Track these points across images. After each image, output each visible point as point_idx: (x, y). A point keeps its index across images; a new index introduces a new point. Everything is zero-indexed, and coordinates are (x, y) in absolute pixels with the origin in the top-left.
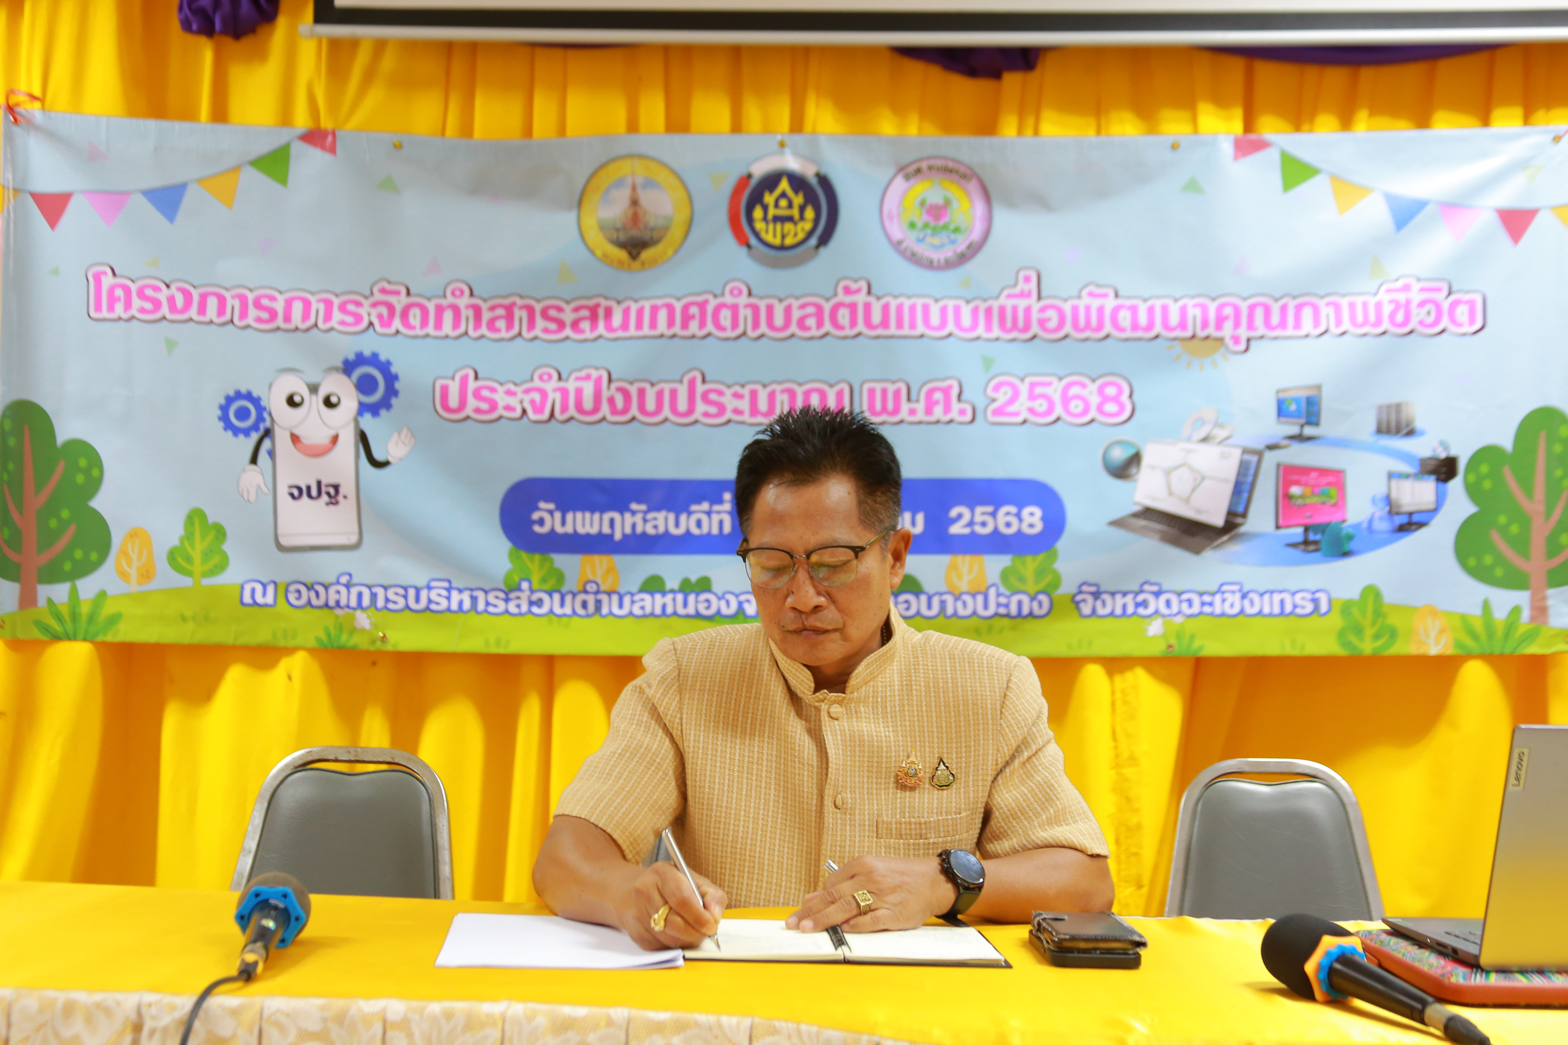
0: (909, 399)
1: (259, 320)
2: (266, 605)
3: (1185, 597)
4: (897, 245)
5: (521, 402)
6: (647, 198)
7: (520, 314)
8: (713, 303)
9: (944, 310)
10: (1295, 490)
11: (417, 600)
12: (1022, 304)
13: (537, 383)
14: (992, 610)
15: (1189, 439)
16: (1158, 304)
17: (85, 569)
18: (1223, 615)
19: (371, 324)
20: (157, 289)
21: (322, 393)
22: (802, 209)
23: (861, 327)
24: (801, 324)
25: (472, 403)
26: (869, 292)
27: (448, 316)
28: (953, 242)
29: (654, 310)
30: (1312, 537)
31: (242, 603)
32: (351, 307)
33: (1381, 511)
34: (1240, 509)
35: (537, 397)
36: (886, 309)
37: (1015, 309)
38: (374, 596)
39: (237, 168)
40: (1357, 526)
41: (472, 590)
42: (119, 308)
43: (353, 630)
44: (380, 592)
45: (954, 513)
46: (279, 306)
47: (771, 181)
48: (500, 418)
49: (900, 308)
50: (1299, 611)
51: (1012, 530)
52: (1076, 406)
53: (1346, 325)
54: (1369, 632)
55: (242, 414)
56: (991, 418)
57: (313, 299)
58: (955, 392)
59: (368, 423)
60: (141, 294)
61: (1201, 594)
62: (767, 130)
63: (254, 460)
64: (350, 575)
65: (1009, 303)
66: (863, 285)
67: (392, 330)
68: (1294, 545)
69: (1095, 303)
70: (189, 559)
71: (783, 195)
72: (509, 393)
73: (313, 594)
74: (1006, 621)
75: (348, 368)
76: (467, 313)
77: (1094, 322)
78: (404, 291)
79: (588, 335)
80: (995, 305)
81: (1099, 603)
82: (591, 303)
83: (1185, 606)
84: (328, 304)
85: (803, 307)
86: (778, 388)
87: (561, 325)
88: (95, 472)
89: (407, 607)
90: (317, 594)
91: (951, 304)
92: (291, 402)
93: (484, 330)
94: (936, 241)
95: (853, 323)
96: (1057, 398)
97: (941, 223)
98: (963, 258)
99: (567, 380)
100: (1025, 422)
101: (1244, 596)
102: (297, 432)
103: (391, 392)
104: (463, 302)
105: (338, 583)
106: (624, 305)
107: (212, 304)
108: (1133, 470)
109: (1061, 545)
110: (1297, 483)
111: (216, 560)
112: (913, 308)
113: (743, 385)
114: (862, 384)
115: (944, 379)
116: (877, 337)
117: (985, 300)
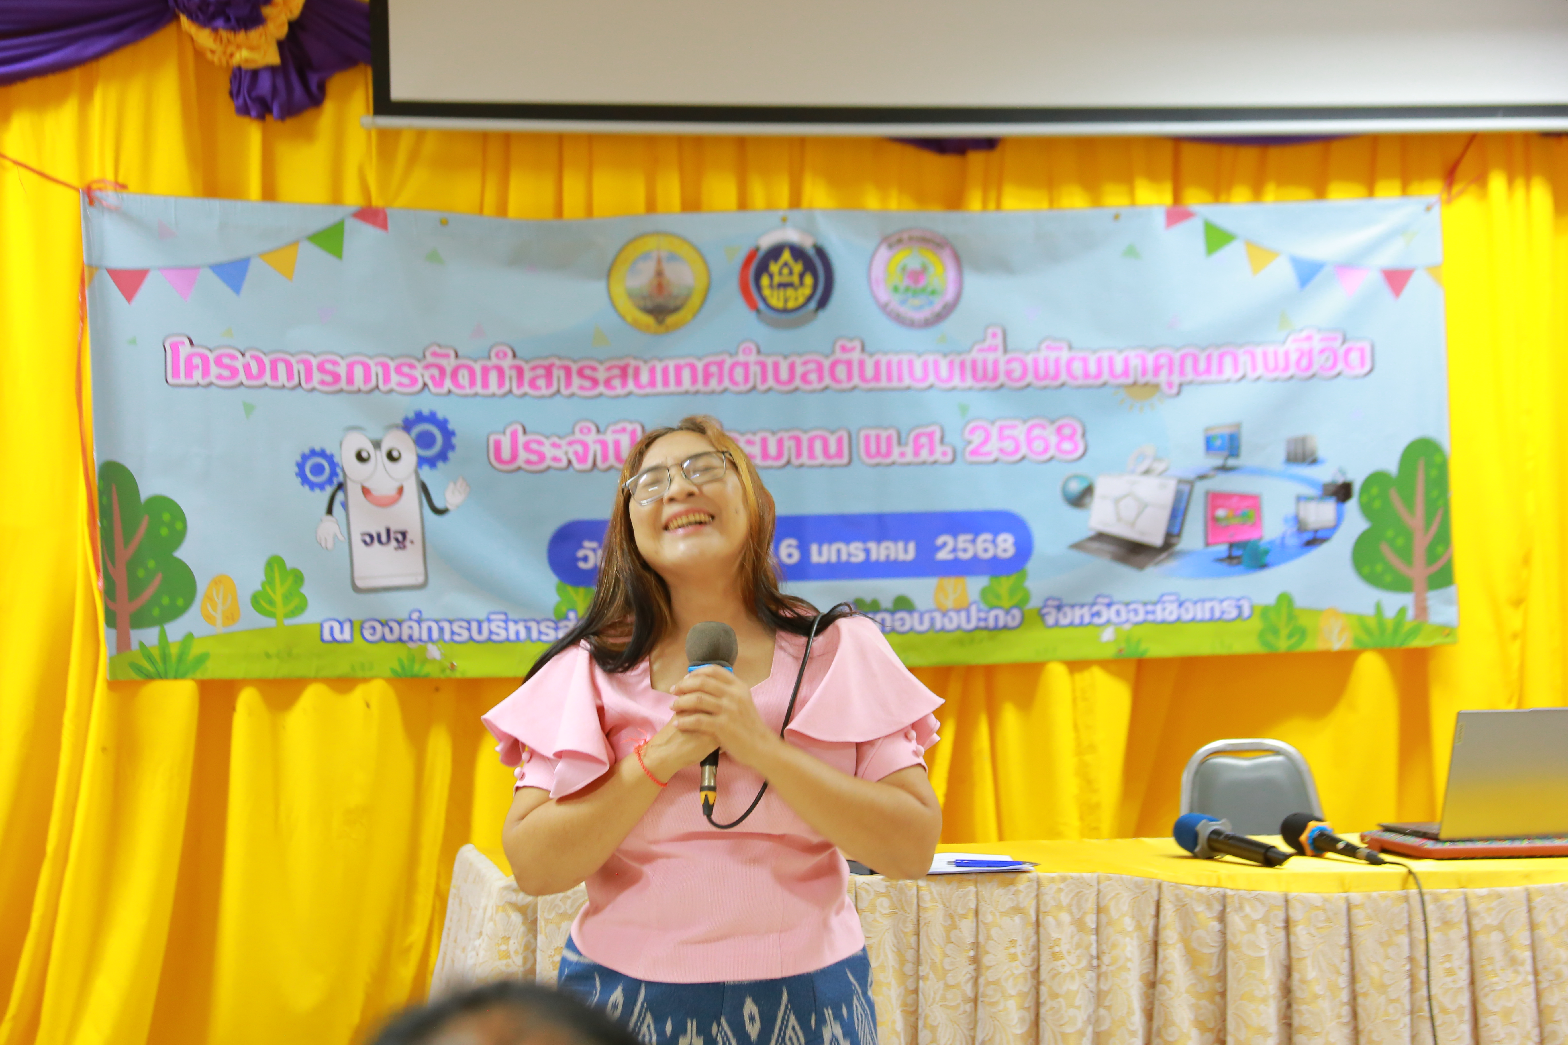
0: (899, 443)
1: (323, 383)
2: (345, 641)
3: (1132, 607)
4: (884, 308)
5: (566, 453)
6: (671, 272)
7: (558, 374)
8: (729, 362)
9: (925, 365)
10: (1221, 513)
11: (480, 631)
12: (991, 357)
13: (578, 436)
14: (973, 624)
15: (1132, 472)
16: (1105, 355)
17: (174, 613)
18: (1163, 622)
19: (425, 385)
20: (233, 357)
21: (385, 448)
22: (802, 276)
23: (856, 380)
24: (804, 378)
25: (523, 455)
26: (863, 350)
27: (493, 377)
29: (678, 369)
30: (1236, 552)
31: (322, 640)
32: (406, 370)
33: (1291, 529)
34: (1175, 530)
35: (579, 448)
36: (877, 365)
37: (985, 362)
38: (441, 630)
39: (295, 243)
40: (1271, 542)
41: (525, 621)
42: (197, 376)
43: (425, 661)
44: (446, 626)
45: (940, 540)
46: (342, 370)
47: (775, 252)
48: (548, 468)
49: (889, 364)
50: (1226, 616)
51: (989, 555)
52: (1038, 445)
53: (1260, 371)
54: (1284, 632)
55: (318, 470)
56: (969, 458)
57: (371, 363)
58: (937, 437)
59: (426, 473)
60: (219, 362)
61: (1145, 604)
62: (770, 207)
63: (330, 511)
64: (420, 612)
65: (980, 357)
66: (857, 344)
67: (445, 390)
68: (1220, 560)
69: (1053, 355)
70: (271, 602)
71: (786, 264)
72: (555, 445)
73: (387, 630)
74: (985, 633)
75: (407, 426)
76: (510, 374)
77: (1052, 371)
78: (452, 354)
79: (620, 391)
80: (968, 358)
81: (1061, 615)
82: (622, 363)
83: (1132, 615)
84: (386, 367)
85: (805, 363)
86: (785, 435)
87: (595, 382)
88: (179, 526)
89: (471, 638)
90: (391, 630)
91: (931, 358)
92: (360, 457)
93: (526, 388)
94: (916, 302)
95: (850, 377)
96: (1022, 438)
98: (939, 317)
99: (605, 432)
100: (996, 461)
101: (1181, 605)
102: (367, 485)
103: (448, 445)
104: (507, 363)
105: (410, 619)
106: (651, 364)
107: (281, 368)
108: (1087, 500)
109: (1031, 566)
110: (1222, 506)
111: (295, 602)
112: (900, 363)
113: (754, 433)
114: (859, 430)
115: (928, 425)
116: (871, 390)
117: (959, 353)
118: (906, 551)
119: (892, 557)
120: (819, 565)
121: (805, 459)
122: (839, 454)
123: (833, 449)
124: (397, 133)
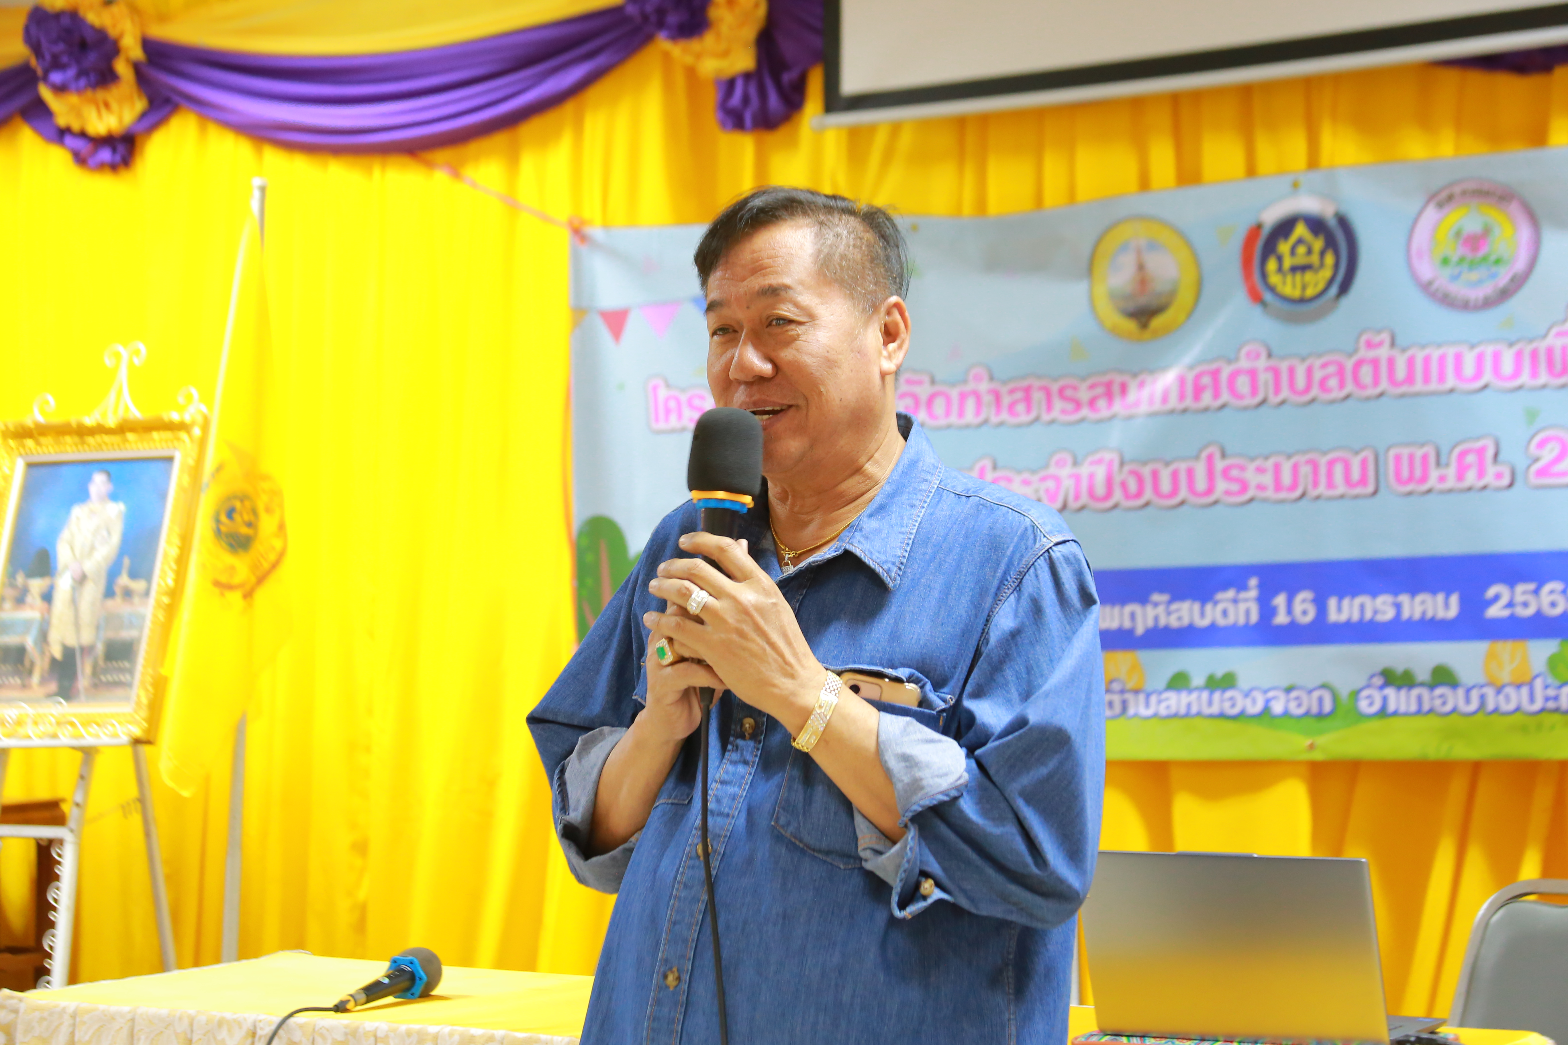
0: (1438, 464)
4: (1426, 288)
7: (1038, 396)
8: (1226, 371)
9: (1480, 359)
13: (1052, 470)
14: (1538, 705)
20: (702, 398)
22: (1322, 254)
23: (1384, 385)
24: (1323, 385)
26: (1393, 344)
27: (970, 404)
28: (1494, 276)
35: (1052, 484)
36: (1411, 362)
45: (1491, 592)
47: (1285, 227)
49: (1427, 360)
51: (1558, 611)
56: (1534, 480)
60: (690, 404)
62: (1280, 171)
65: (1558, 343)
66: (1385, 337)
71: (1300, 241)
72: (1026, 483)
74: (1556, 717)
76: (988, 399)
78: (927, 380)
79: (1105, 414)
80: (1542, 346)
82: (1106, 379)
85: (1324, 366)
86: (1302, 459)
87: (1078, 405)
91: (1489, 350)
93: (1004, 415)
94: (1474, 276)
95: (1376, 381)
97: (1481, 254)
98: (1505, 294)
99: (1081, 464)
104: (984, 387)
106: (1139, 379)
112: (1442, 359)
113: (1267, 458)
114: (1388, 449)
115: (1478, 438)
116: (1402, 396)
117: (1531, 341)
118: (1447, 606)
119: (1429, 614)
120: (1337, 626)
121: (1322, 489)
122: (1363, 481)
123: (1356, 475)
124: (872, 128)
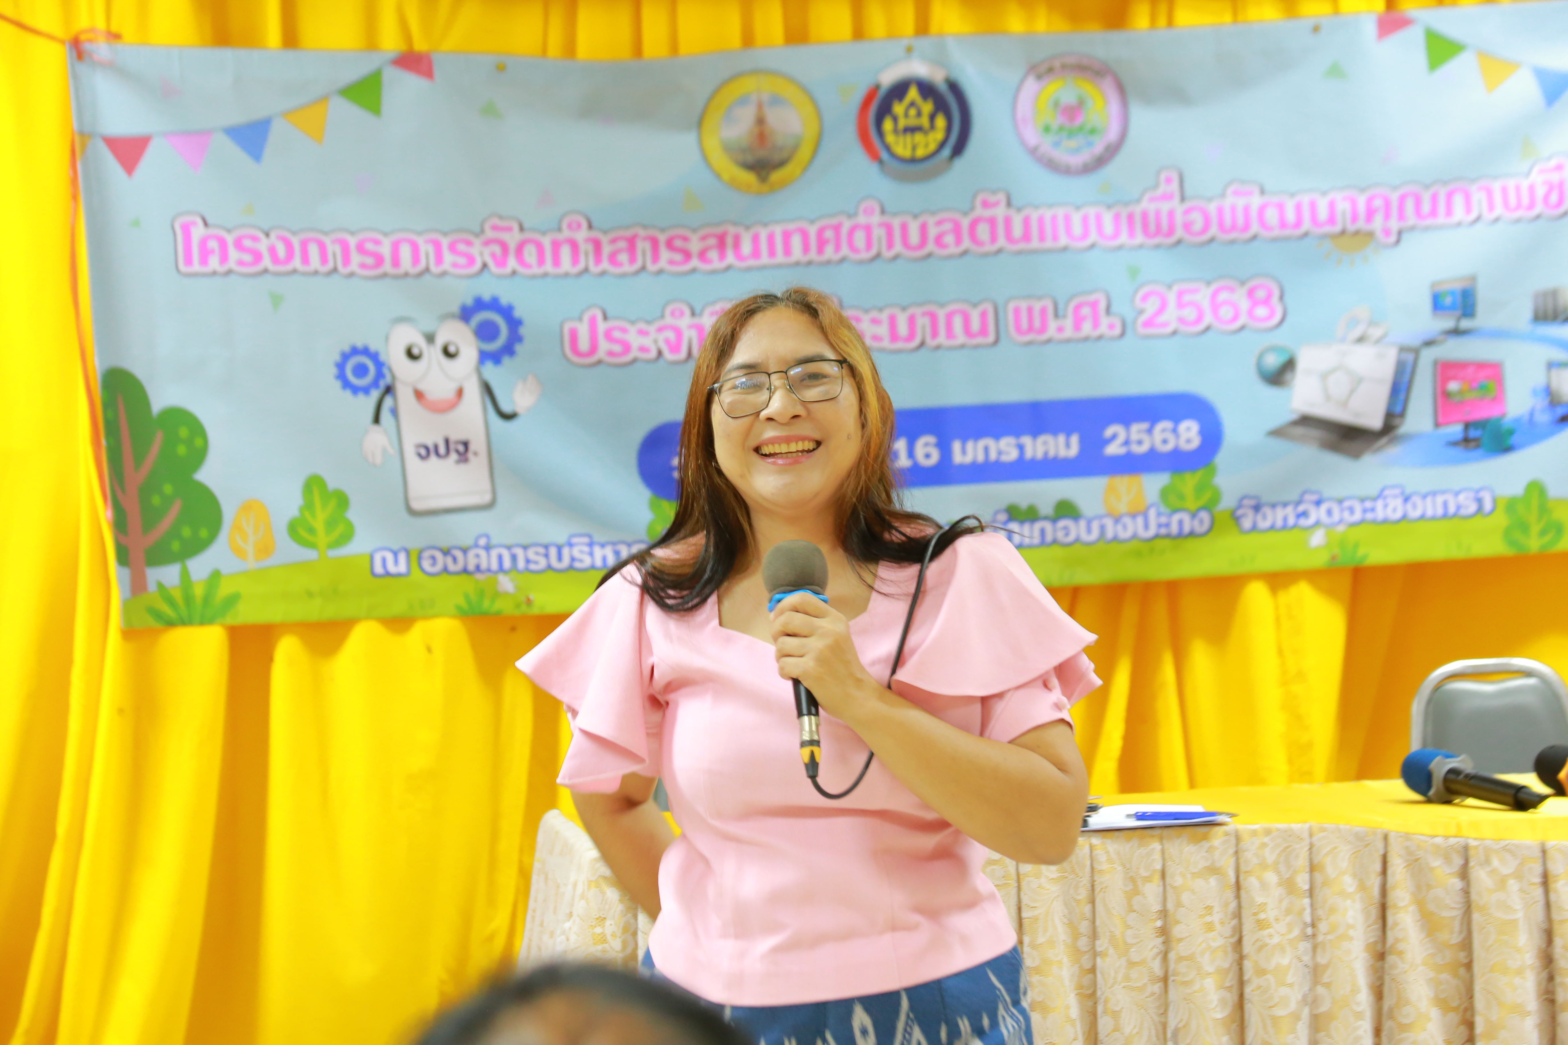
0: (1056, 315)
1: (363, 266)
2: (399, 575)
3: (1347, 504)
4: (1033, 152)
5: (656, 341)
6: (776, 119)
7: (643, 246)
8: (847, 225)
9: (1085, 220)
10: (1453, 386)
11: (560, 558)
12: (1165, 207)
13: (669, 320)
14: (1152, 531)
15: (1343, 340)
16: (1306, 199)
17: (196, 547)
18: (1385, 521)
19: (485, 266)
20: (255, 239)
21: (440, 341)
22: (932, 117)
23: (1002, 242)
24: (939, 241)
25: (604, 346)
26: (1009, 204)
27: (566, 252)
28: (1090, 144)
29: (787, 236)
30: (1473, 433)
31: (374, 574)
32: (461, 247)
33: (1541, 403)
34: (1398, 409)
35: (671, 335)
36: (1027, 222)
37: (1158, 214)
38: (514, 558)
39: (324, 99)
40: (1518, 420)
41: (614, 544)
42: (214, 262)
43: (497, 594)
44: (519, 552)
45: (1109, 432)
46: (386, 250)
47: (899, 90)
48: (635, 361)
49: (1041, 221)
50: (1463, 512)
51: (1169, 447)
52: (1226, 312)
53: (1499, 210)
54: (1535, 529)
55: (361, 371)
56: (1141, 330)
57: (420, 241)
58: (1102, 306)
59: (490, 371)
60: (239, 245)
61: (1363, 500)
62: (892, 35)
63: (377, 420)
64: (487, 536)
65: (1152, 207)
66: (1001, 197)
67: (508, 270)
68: (1454, 444)
69: (1241, 202)
70: (311, 531)
71: (912, 104)
72: (642, 333)
73: (449, 560)
74: (1166, 542)
75: (465, 314)
76: (586, 248)
77: (1240, 221)
78: (516, 227)
79: (717, 264)
80: (1138, 210)
81: (1259, 517)
82: (719, 230)
83: (1346, 514)
84: (437, 246)
85: (939, 223)
86: (918, 311)
87: (687, 255)
88: (199, 442)
89: (549, 567)
90: (455, 559)
91: (1092, 211)
92: (411, 355)
93: (605, 265)
94: (1073, 143)
95: (994, 238)
96: (1206, 304)
97: (1077, 123)
98: (1101, 162)
99: (701, 314)
100: (1174, 333)
101: (1406, 500)
102: (422, 387)
103: (515, 337)
104: (581, 235)
105: (476, 546)
106: (753, 231)
107: (314, 251)
108: (1288, 376)
109: (1221, 459)
110: (1455, 378)
111: (340, 529)
112: (1054, 219)
113: (881, 310)
114: (1007, 302)
115: (1091, 292)
116: (1020, 253)
117: (1126, 204)
118: (1068, 445)
119: (1052, 454)
120: (962, 467)
121: (942, 339)
122: (984, 331)
123: (975, 325)
